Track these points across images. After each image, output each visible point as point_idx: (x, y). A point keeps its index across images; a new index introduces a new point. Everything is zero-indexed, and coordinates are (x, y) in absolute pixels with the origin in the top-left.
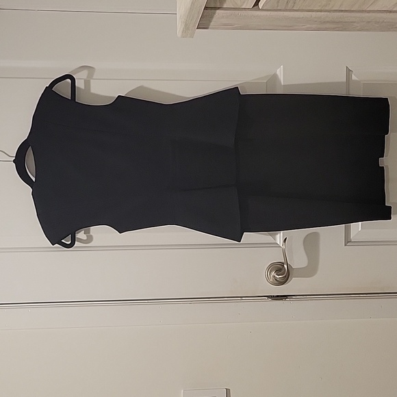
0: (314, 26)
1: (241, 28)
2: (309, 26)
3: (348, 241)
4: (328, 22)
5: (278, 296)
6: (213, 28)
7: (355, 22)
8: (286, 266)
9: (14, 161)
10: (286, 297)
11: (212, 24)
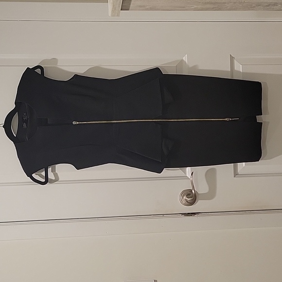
0: (199, 7)
1: (151, 9)
2: (196, 7)
3: (236, 174)
4: (208, 3)
5: (189, 213)
6: (132, 10)
7: (225, 3)
8: (193, 191)
9: (3, 126)
10: (194, 214)
11: (131, 5)
